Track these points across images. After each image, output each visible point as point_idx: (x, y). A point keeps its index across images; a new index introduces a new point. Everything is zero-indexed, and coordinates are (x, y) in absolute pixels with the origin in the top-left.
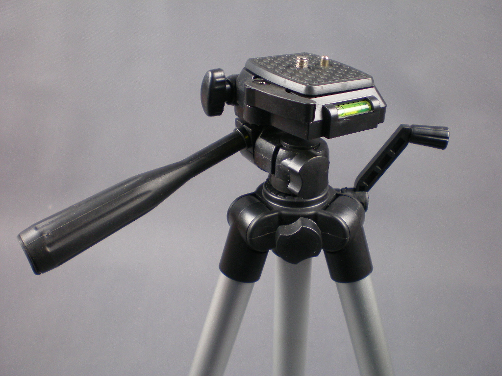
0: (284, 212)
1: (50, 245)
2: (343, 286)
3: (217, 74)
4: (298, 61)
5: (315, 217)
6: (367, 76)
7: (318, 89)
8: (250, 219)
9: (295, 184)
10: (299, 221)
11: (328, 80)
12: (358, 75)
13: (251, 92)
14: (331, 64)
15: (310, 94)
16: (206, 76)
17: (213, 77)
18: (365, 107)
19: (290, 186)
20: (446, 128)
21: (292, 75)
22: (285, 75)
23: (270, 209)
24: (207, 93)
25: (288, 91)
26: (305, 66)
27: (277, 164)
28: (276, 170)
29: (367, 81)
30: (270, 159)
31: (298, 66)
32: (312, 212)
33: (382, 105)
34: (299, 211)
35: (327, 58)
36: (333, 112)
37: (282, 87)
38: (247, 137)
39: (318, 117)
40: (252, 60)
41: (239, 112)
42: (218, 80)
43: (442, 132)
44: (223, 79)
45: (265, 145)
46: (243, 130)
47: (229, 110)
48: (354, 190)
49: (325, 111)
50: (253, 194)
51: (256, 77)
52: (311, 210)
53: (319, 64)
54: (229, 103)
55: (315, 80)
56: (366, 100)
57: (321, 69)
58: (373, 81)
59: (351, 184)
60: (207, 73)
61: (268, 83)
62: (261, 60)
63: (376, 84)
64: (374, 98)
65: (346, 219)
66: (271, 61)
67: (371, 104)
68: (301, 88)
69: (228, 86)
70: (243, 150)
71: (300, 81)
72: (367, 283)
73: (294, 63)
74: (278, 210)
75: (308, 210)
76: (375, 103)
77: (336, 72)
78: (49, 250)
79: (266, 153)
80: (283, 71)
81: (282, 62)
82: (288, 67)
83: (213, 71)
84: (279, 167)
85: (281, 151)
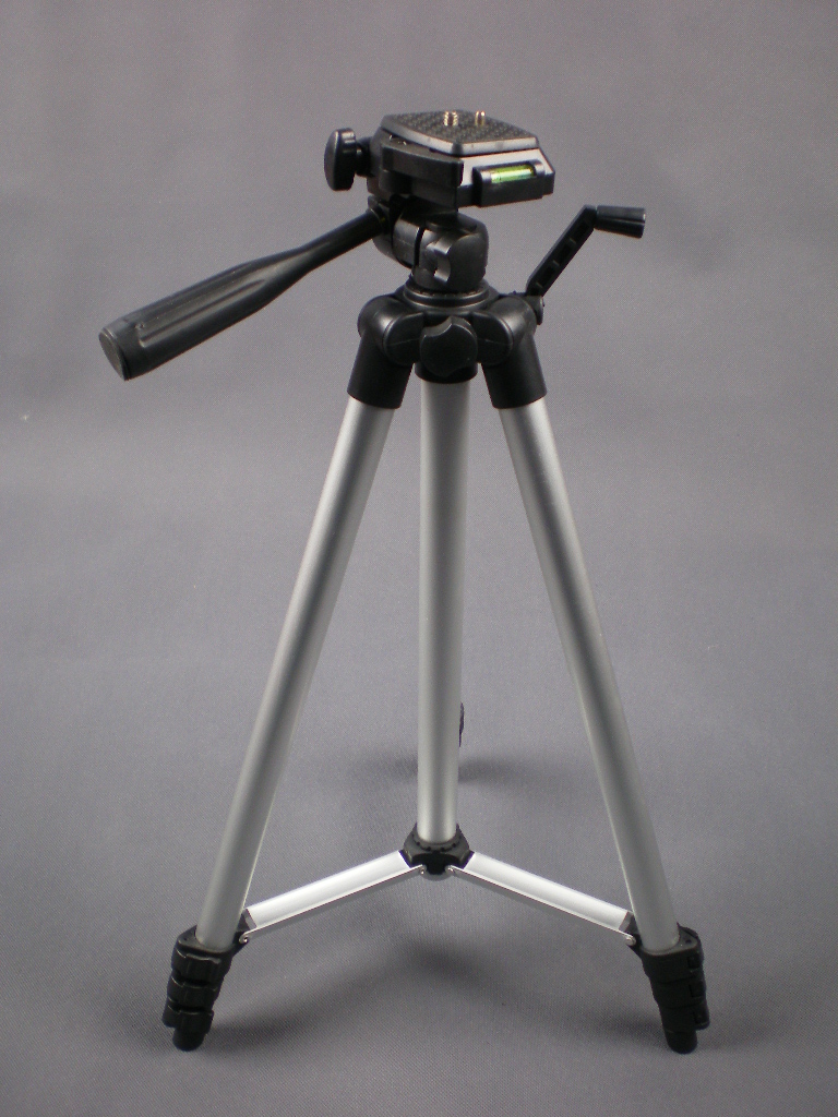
0: (430, 313)
1: (144, 339)
2: (508, 413)
3: (346, 135)
4: (447, 116)
5: (470, 318)
6: (530, 136)
7: (467, 147)
8: (386, 323)
9: (443, 271)
10: (449, 320)
11: (481, 138)
12: (519, 134)
13: (388, 153)
14: (489, 122)
15: (458, 153)
16: (332, 137)
17: (340, 139)
18: (526, 172)
19: (437, 274)
20: (642, 211)
21: (437, 133)
22: (430, 132)
23: (414, 310)
24: (333, 158)
25: (433, 150)
26: (455, 123)
27: (421, 250)
28: (421, 259)
29: (530, 142)
30: (413, 246)
31: (446, 124)
32: (466, 313)
33: (548, 171)
34: (449, 311)
35: (483, 114)
36: (485, 175)
37: (426, 147)
38: (384, 219)
39: (467, 180)
40: (391, 118)
41: (372, 187)
42: (347, 142)
43: (636, 215)
44: (353, 141)
45: (406, 229)
46: (378, 210)
47: (360, 182)
48: (524, 295)
49: (476, 174)
50: (392, 296)
51: (395, 136)
52: (466, 309)
53: (473, 121)
54: (360, 174)
55: (466, 137)
56: (529, 164)
57: (475, 127)
58: (537, 141)
59: (522, 289)
60: (333, 134)
61: (409, 142)
62: (400, 117)
63: (541, 144)
64: (538, 162)
65: (511, 323)
66: (413, 119)
67: (533, 169)
68: (447, 146)
69: (359, 151)
70: (378, 238)
71: (447, 139)
72: (538, 409)
73: (442, 121)
74: (424, 311)
75: (461, 310)
76: (539, 168)
77: (493, 131)
78: (143, 345)
79: (408, 239)
80: (427, 129)
81: (427, 120)
82: (435, 125)
83: (341, 132)
84: (424, 254)
85: (427, 234)
